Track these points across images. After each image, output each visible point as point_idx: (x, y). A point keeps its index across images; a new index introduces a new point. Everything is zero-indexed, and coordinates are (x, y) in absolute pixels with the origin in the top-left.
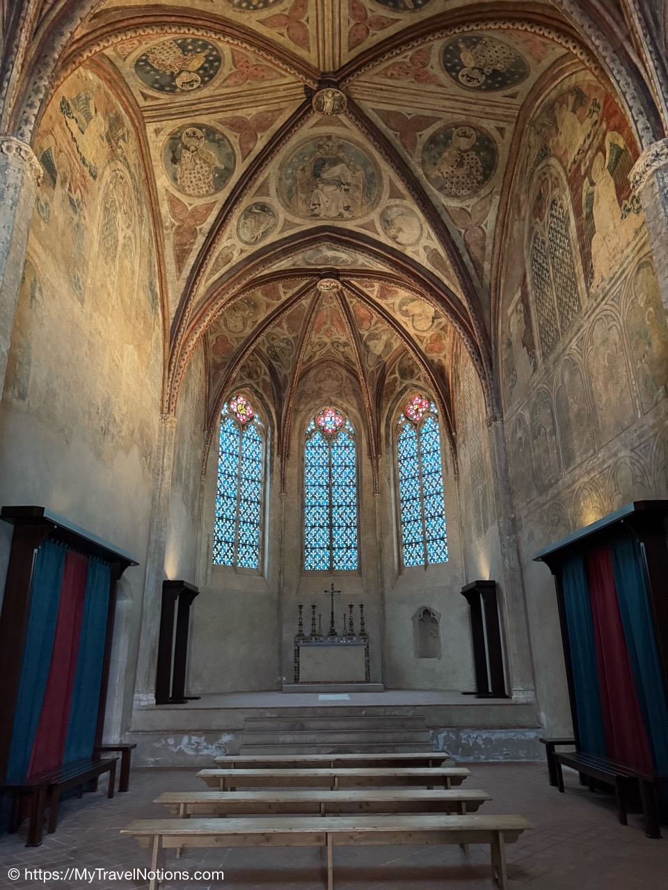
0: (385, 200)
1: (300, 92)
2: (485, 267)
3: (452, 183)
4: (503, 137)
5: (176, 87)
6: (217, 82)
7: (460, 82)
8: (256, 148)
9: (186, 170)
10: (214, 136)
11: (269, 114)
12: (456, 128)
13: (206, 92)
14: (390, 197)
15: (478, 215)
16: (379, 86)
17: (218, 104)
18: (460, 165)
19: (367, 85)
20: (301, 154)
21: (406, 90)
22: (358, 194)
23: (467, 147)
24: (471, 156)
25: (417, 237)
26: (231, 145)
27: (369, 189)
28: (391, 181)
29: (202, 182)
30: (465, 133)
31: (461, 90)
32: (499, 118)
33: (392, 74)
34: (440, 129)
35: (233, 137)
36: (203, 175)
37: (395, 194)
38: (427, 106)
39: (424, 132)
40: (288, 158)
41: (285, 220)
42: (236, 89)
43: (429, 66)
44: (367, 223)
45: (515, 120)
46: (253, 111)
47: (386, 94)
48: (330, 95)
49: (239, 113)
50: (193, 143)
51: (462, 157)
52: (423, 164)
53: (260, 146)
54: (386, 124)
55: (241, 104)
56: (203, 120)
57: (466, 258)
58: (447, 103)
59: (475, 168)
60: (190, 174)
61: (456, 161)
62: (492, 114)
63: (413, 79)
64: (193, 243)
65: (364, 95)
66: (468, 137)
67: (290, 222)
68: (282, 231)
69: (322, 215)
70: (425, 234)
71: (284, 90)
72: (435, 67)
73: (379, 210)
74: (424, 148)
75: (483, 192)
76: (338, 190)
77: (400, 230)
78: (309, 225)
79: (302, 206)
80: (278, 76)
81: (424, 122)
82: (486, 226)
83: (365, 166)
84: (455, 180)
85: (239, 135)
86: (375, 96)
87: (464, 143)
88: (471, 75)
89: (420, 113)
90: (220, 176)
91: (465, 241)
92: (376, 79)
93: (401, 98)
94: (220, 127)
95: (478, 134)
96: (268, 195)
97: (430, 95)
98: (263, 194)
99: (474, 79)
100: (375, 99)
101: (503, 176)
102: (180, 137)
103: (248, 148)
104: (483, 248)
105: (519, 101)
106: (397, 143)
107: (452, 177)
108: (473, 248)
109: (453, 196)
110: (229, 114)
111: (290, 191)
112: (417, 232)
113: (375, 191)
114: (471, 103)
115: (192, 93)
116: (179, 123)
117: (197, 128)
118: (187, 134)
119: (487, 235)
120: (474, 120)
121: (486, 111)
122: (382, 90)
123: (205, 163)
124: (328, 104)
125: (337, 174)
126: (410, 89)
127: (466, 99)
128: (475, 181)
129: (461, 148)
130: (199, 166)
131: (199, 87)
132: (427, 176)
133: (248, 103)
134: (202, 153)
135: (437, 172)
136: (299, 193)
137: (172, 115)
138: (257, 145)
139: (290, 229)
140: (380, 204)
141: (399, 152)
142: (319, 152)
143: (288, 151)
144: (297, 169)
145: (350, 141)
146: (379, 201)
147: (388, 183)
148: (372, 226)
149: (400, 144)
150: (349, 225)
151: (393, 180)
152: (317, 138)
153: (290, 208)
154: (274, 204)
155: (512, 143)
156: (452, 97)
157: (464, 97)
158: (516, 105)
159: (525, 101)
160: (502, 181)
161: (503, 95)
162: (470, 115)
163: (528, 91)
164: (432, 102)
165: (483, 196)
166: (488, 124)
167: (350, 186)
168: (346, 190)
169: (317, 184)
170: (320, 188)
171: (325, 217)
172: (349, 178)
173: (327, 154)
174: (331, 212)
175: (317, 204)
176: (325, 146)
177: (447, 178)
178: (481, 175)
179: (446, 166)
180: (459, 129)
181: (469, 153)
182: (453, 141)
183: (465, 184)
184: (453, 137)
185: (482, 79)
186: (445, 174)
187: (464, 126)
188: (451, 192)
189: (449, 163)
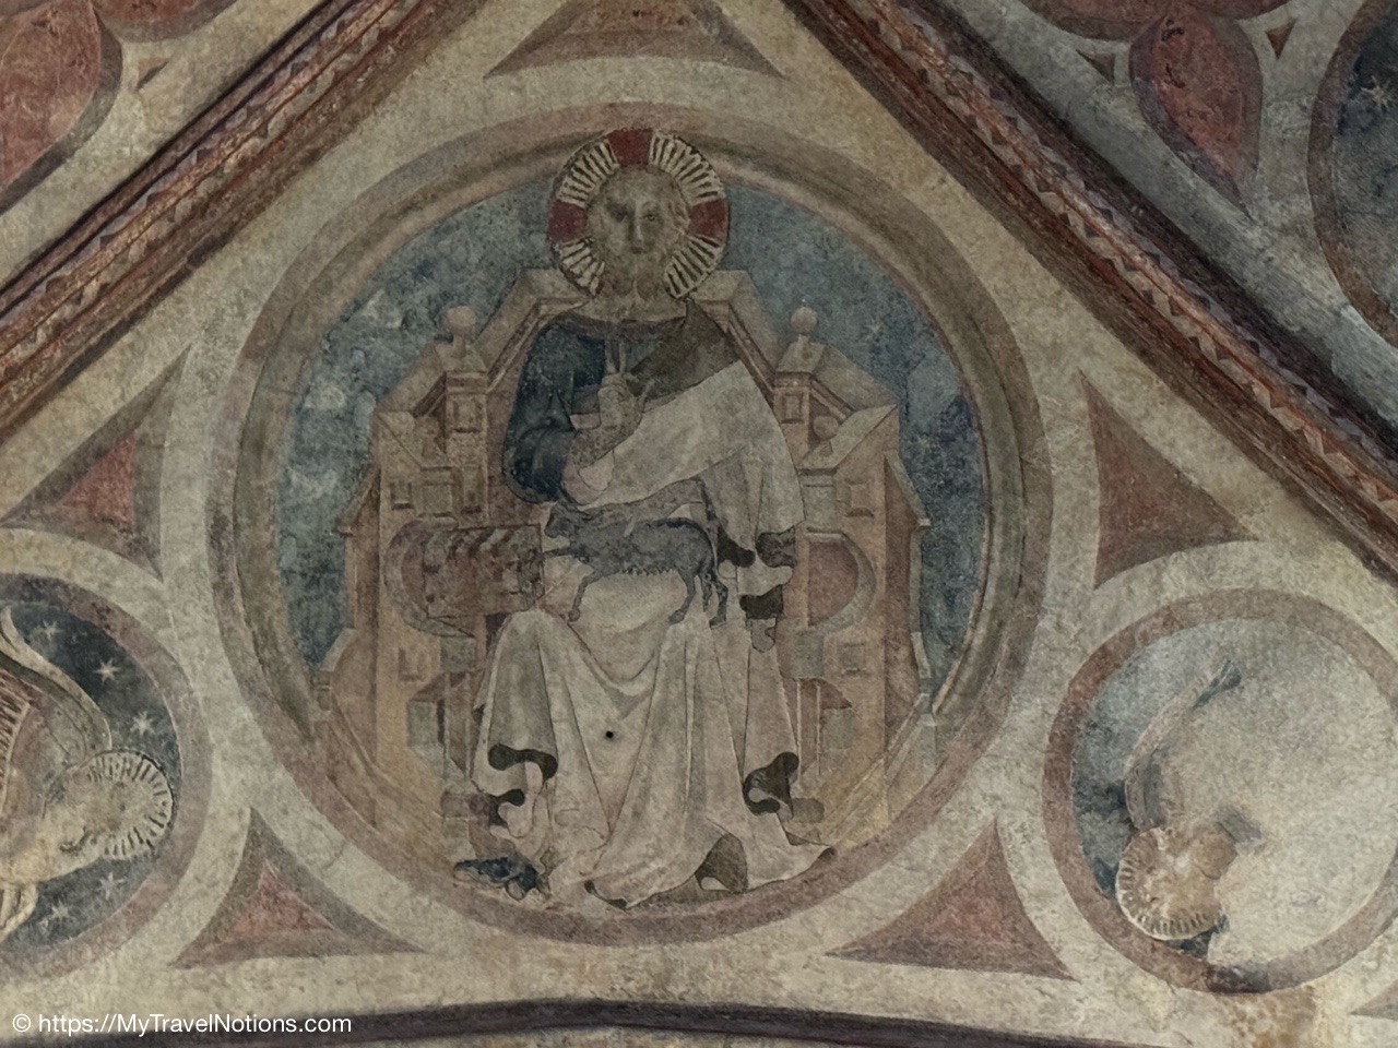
0: (1083, 596)
8: (97, 145)
22: (856, 627)
37: (1154, 516)
39: (1297, 8)
52: (1330, 229)
53: (127, 129)
68: (220, 945)
73: (1029, 718)
74: (1317, 116)
76: (698, 617)
77: (1233, 833)
78: (452, 962)
79: (410, 759)
96: (141, 549)
98: (98, 526)
103: (38, 131)
111: (320, 573)
113: (990, 552)
136: (390, 615)
138: (110, 127)
139: (292, 950)
140: (1036, 653)
141: (1135, 178)
142: (556, 262)
143: (331, 229)
144: (384, 393)
145: (780, 172)
146: (1026, 634)
147: (1085, 445)
148: (988, 907)
149: (1138, 124)
150: (796, 957)
151: (1117, 401)
152: (542, 150)
153: (307, 738)
154: (177, 650)
167: (790, 562)
168: (762, 607)
169: (537, 557)
170: (556, 596)
171: (593, 908)
172: (783, 489)
173: (611, 285)
174: (638, 848)
175: (527, 755)
176: (601, 219)
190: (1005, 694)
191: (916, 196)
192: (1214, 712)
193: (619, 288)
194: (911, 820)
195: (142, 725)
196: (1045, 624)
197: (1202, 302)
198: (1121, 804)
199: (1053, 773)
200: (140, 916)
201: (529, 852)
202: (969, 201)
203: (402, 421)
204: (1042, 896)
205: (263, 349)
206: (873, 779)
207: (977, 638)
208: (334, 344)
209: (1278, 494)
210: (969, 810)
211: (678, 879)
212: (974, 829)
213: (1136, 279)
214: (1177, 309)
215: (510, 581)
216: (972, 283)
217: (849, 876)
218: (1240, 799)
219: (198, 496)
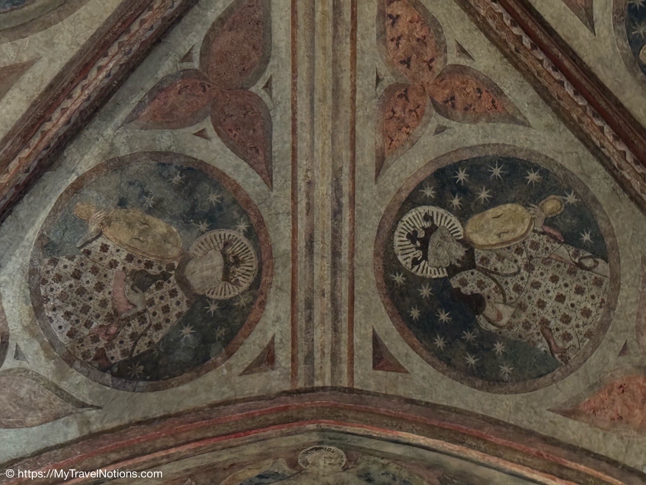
3: (77, 275)
4: (249, 371)
12: (249, 234)
18: (141, 280)
21: (346, 64)
24: (171, 302)
28: (15, 71)
30: (237, 262)
31: (376, 220)
32: (301, 341)
34: (237, 188)
38: (304, 133)
43: (444, 121)
45: (300, 384)
58: (323, 189)
59: (140, 329)
62: (310, 319)
63: (388, 80)
66: (227, 275)
72: (445, 138)
75: (75, 381)
81: (250, 133)
87: (205, 270)
88: (435, 239)
89: (277, 118)
93: (319, 54)
95: (243, 301)
97: (343, 136)
101: (138, 416)
114: (336, 254)
120: (282, 276)
121: (317, 302)
126: (354, 76)
127: (345, 241)
132: (76, 188)
155: (236, 401)
156: (345, 200)
157: (353, 232)
158: (351, 374)
159: (376, 395)
160: (126, 421)
161: (380, 334)
162: (294, 260)
163: (417, 397)
164: (318, 145)
165: (64, 385)
166: (278, 319)
177: (88, 253)
178: (124, 353)
179: (125, 236)
180: (245, 241)
181: (180, 294)
182: (207, 236)
183: (84, 317)
184: (216, 233)
185: (431, 270)
186: (97, 244)
187: (259, 254)
188: (44, 282)
189: (137, 244)
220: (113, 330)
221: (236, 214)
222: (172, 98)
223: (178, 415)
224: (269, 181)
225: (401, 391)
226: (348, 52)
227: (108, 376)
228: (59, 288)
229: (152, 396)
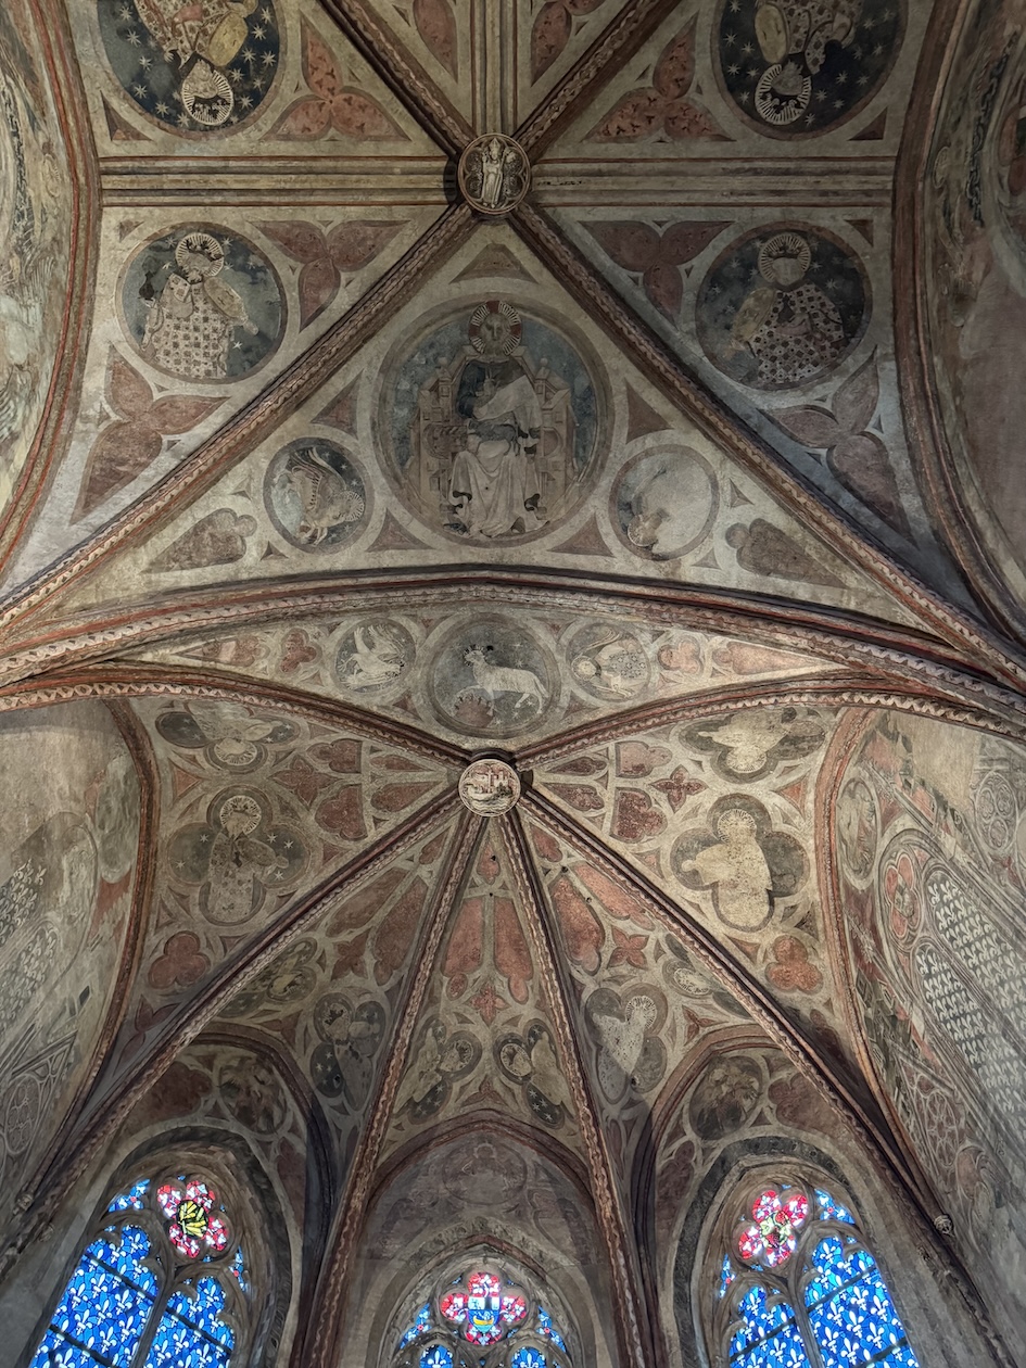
0: (622, 447)
1: (434, 185)
2: (905, 505)
3: (774, 359)
4: (870, 241)
5: (178, 107)
6: (267, 117)
7: (758, 118)
8: (334, 305)
9: (170, 316)
10: (247, 260)
11: (370, 230)
12: (764, 239)
13: (241, 142)
14: (632, 436)
15: (853, 411)
16: (595, 166)
17: (264, 183)
18: (786, 316)
19: (570, 167)
20: (432, 346)
21: (649, 166)
22: (557, 457)
23: (793, 279)
24: (806, 295)
25: (704, 517)
26: (280, 286)
27: (582, 434)
28: (632, 395)
29: (201, 351)
30: (784, 248)
31: (764, 140)
32: (853, 200)
33: (620, 129)
34: (729, 248)
35: (287, 270)
36: (206, 337)
37: (644, 422)
38: (696, 198)
39: (694, 262)
40: (403, 350)
41: (389, 516)
42: (306, 150)
43: (693, 88)
44: (579, 535)
45: (888, 200)
46: (336, 216)
47: (609, 183)
48: (495, 151)
49: (304, 215)
50: (197, 267)
51: (786, 299)
52: (701, 332)
53: (343, 300)
54: (612, 257)
55: (312, 191)
56: (228, 218)
57: (847, 500)
58: (737, 183)
59: (822, 317)
60: (177, 327)
61: (775, 310)
62: (836, 193)
63: (661, 133)
64: (145, 465)
65: (564, 194)
66: (793, 256)
67: (400, 528)
68: (379, 546)
69: (474, 529)
70: (726, 494)
71: (403, 173)
72: (705, 87)
73: (605, 483)
74: (698, 296)
75: (851, 363)
76: (512, 454)
77: (661, 516)
78: (443, 552)
79: (430, 494)
80: (392, 132)
81: (691, 237)
82: (879, 427)
83: (569, 376)
84: (779, 351)
85: (299, 267)
86: (586, 192)
87: (786, 271)
88: (780, 90)
89: (683, 218)
90: (246, 350)
91: (832, 469)
92: (589, 150)
93: (640, 187)
94: (262, 242)
95: (815, 244)
96: (352, 431)
97: (699, 167)
98: (339, 424)
99: (785, 99)
100: (589, 199)
101: (889, 320)
102: (172, 249)
103: (316, 301)
104: (888, 472)
105: (887, 146)
106: (639, 296)
107: (773, 347)
108: (857, 478)
109: (781, 387)
110: (285, 215)
111: (404, 439)
112: (704, 503)
113: (596, 434)
114: (787, 172)
115: (213, 138)
116: (177, 215)
117: (212, 234)
118: (188, 244)
119: (889, 445)
120: (799, 214)
121: (823, 187)
122: (600, 174)
123: (216, 311)
124: (492, 177)
125: (509, 407)
126: (659, 160)
127: (778, 165)
128: (827, 344)
129: (781, 282)
130: (200, 315)
131: (228, 123)
132: (712, 358)
133: (327, 191)
134: (214, 287)
135: (735, 345)
136: (424, 452)
137: (164, 192)
138: (337, 299)
139: (399, 548)
140: (608, 464)
141: (643, 317)
142: (471, 344)
143: (405, 332)
144: (420, 384)
145: (538, 315)
146: (606, 458)
147: (625, 401)
148: (592, 537)
149: (645, 299)
150: (538, 552)
151: (635, 387)
152: (466, 308)
153: (401, 488)
154: (363, 461)
155: (893, 249)
156: (747, 165)
157: (771, 159)
158: (885, 158)
159: (903, 137)
160: (891, 330)
161: (854, 134)
162: (789, 205)
163: (908, 98)
164: (704, 187)
165: (852, 370)
166: (833, 217)
167: (539, 437)
168: (531, 450)
169: (466, 435)
170: (471, 447)
171: (482, 537)
172: (537, 415)
173: (487, 351)
174: (495, 521)
175: (463, 494)
176: (484, 330)
177: (759, 351)
178: (837, 329)
179: (753, 326)
180: (770, 241)
181: (801, 289)
182: (761, 269)
183: (806, 355)
184: (760, 263)
185: (805, 92)
186: (753, 345)
187: (780, 232)
188: (774, 380)
189: (759, 318)
190: (599, 476)
191: (578, 323)
192: (658, 481)
193: (490, 352)
194: (572, 513)
195: (354, 483)
196: (611, 455)
197: (661, 355)
198: (630, 508)
199: (612, 499)
200: (356, 538)
201: (464, 522)
202: (593, 324)
203: (426, 393)
204: (607, 534)
205: (385, 370)
206: (561, 501)
207: (591, 460)
208: (407, 368)
209: (680, 415)
210: (588, 510)
211: (505, 530)
212: (589, 515)
213: (642, 348)
214: (654, 357)
215: (458, 443)
216: (594, 350)
217: (553, 529)
218: (663, 506)
219: (367, 415)
220: (818, 336)
221: (749, 249)
222: (661, 291)
223: (894, 292)
224: (727, 224)
225: (903, 113)
226: (640, 165)
227: (853, 340)
228: (780, 371)
229: (875, 310)
